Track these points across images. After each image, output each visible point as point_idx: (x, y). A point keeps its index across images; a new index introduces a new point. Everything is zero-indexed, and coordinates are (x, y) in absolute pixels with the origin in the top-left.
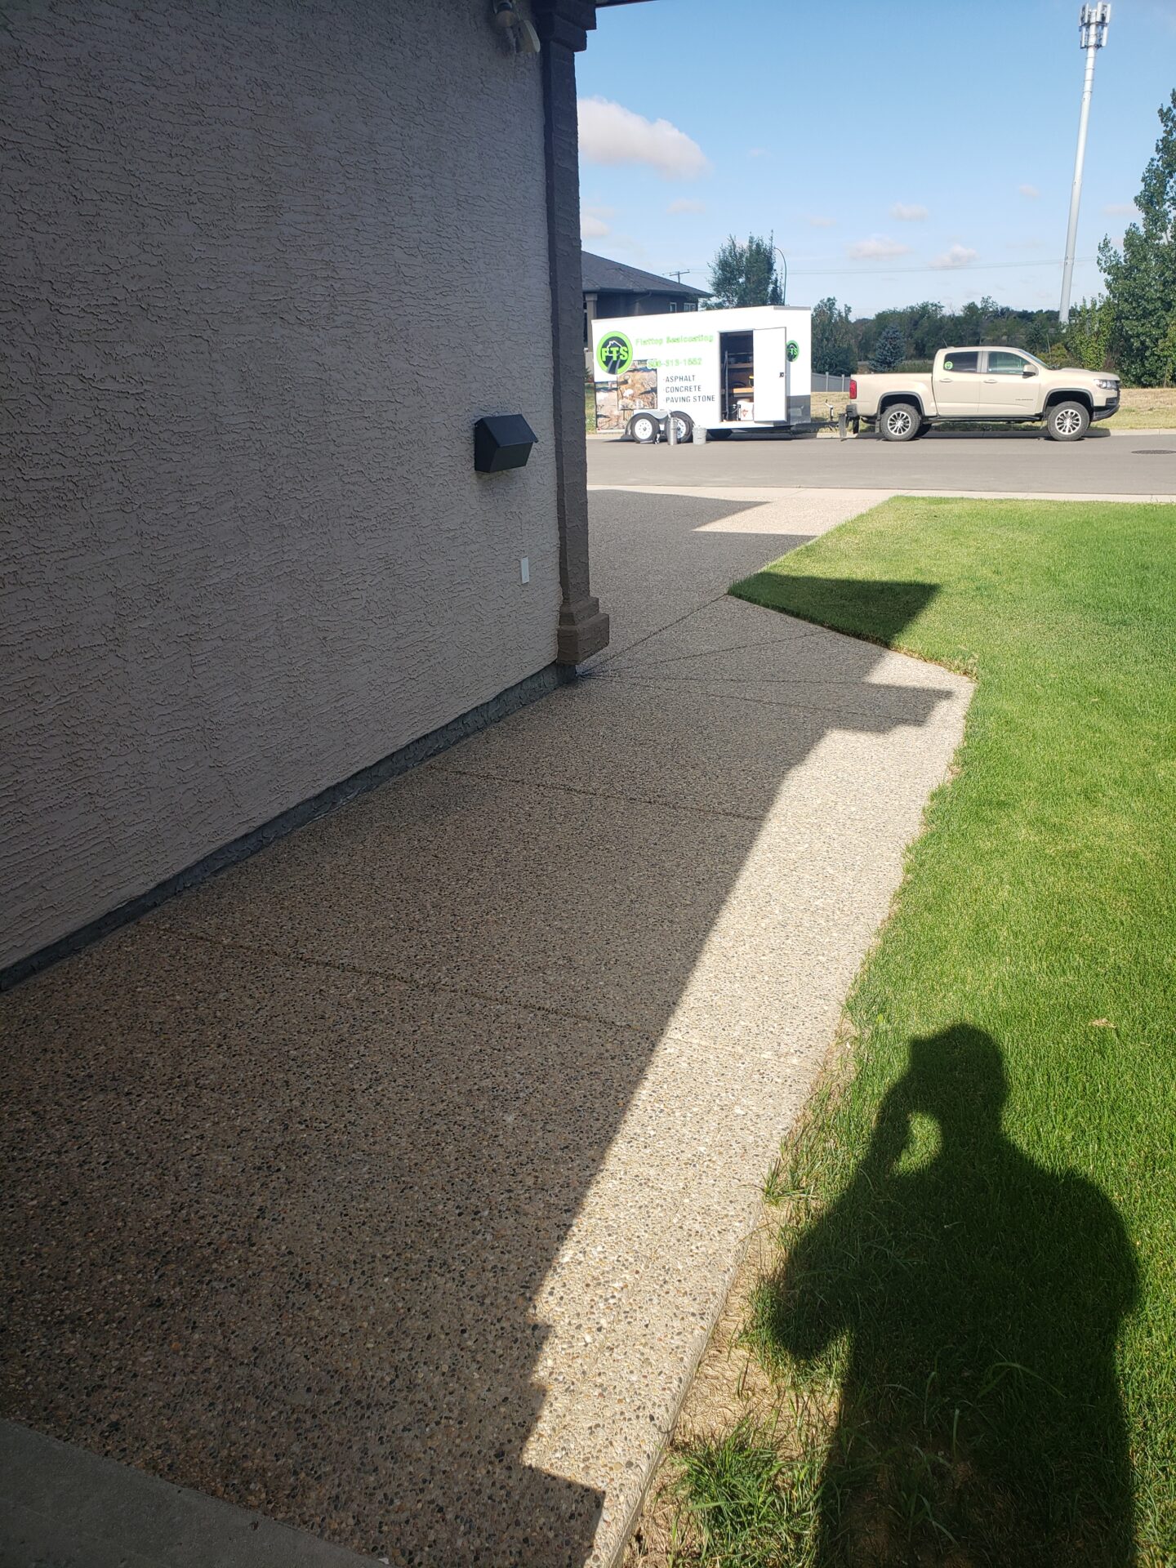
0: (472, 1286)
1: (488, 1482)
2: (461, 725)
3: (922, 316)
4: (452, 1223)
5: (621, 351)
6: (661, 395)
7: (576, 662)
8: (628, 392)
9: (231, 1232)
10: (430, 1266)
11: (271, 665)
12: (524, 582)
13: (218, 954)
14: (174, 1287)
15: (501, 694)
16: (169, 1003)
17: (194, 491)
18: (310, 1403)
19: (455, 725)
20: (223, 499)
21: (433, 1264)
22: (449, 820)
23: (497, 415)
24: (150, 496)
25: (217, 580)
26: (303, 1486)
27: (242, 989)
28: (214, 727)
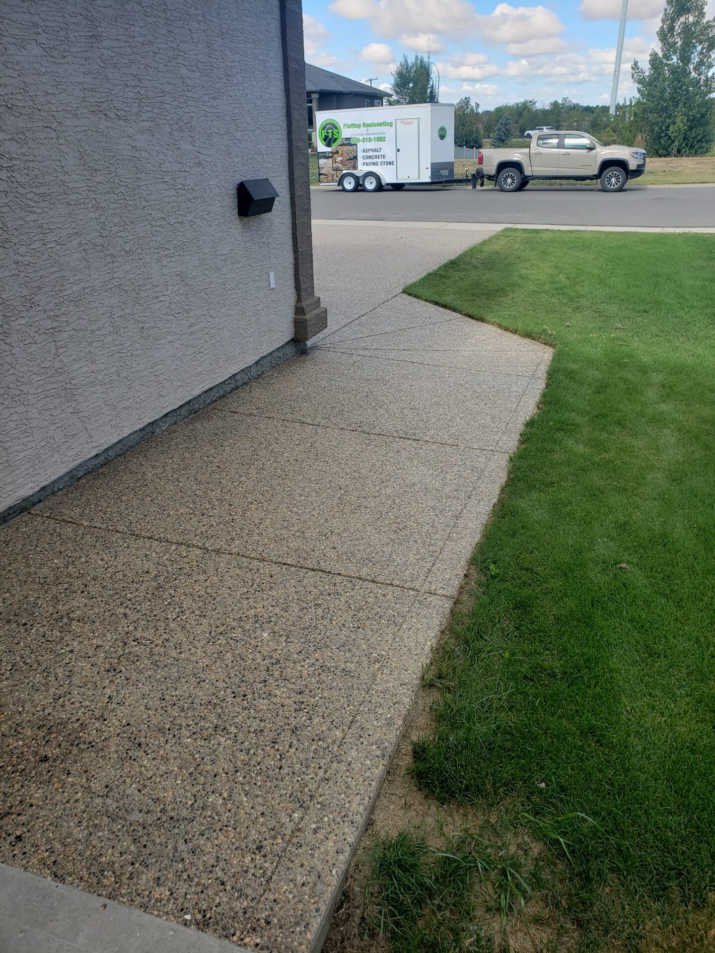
0: (242, 743)
1: (252, 865)
2: (233, 381)
3: (524, 109)
4: (230, 703)
5: (334, 132)
6: (360, 161)
7: (307, 339)
8: (339, 159)
9: (91, 713)
10: (216, 731)
11: (108, 346)
12: (272, 287)
13: (81, 532)
14: (55, 749)
15: (259, 361)
16: (50, 565)
17: (52, 234)
18: (141, 820)
19: (229, 381)
20: (72, 238)
21: (217, 729)
22: (226, 444)
23: (252, 179)
24: (22, 237)
25: (70, 292)
26: (138, 872)
27: (96, 555)
28: (73, 387)
